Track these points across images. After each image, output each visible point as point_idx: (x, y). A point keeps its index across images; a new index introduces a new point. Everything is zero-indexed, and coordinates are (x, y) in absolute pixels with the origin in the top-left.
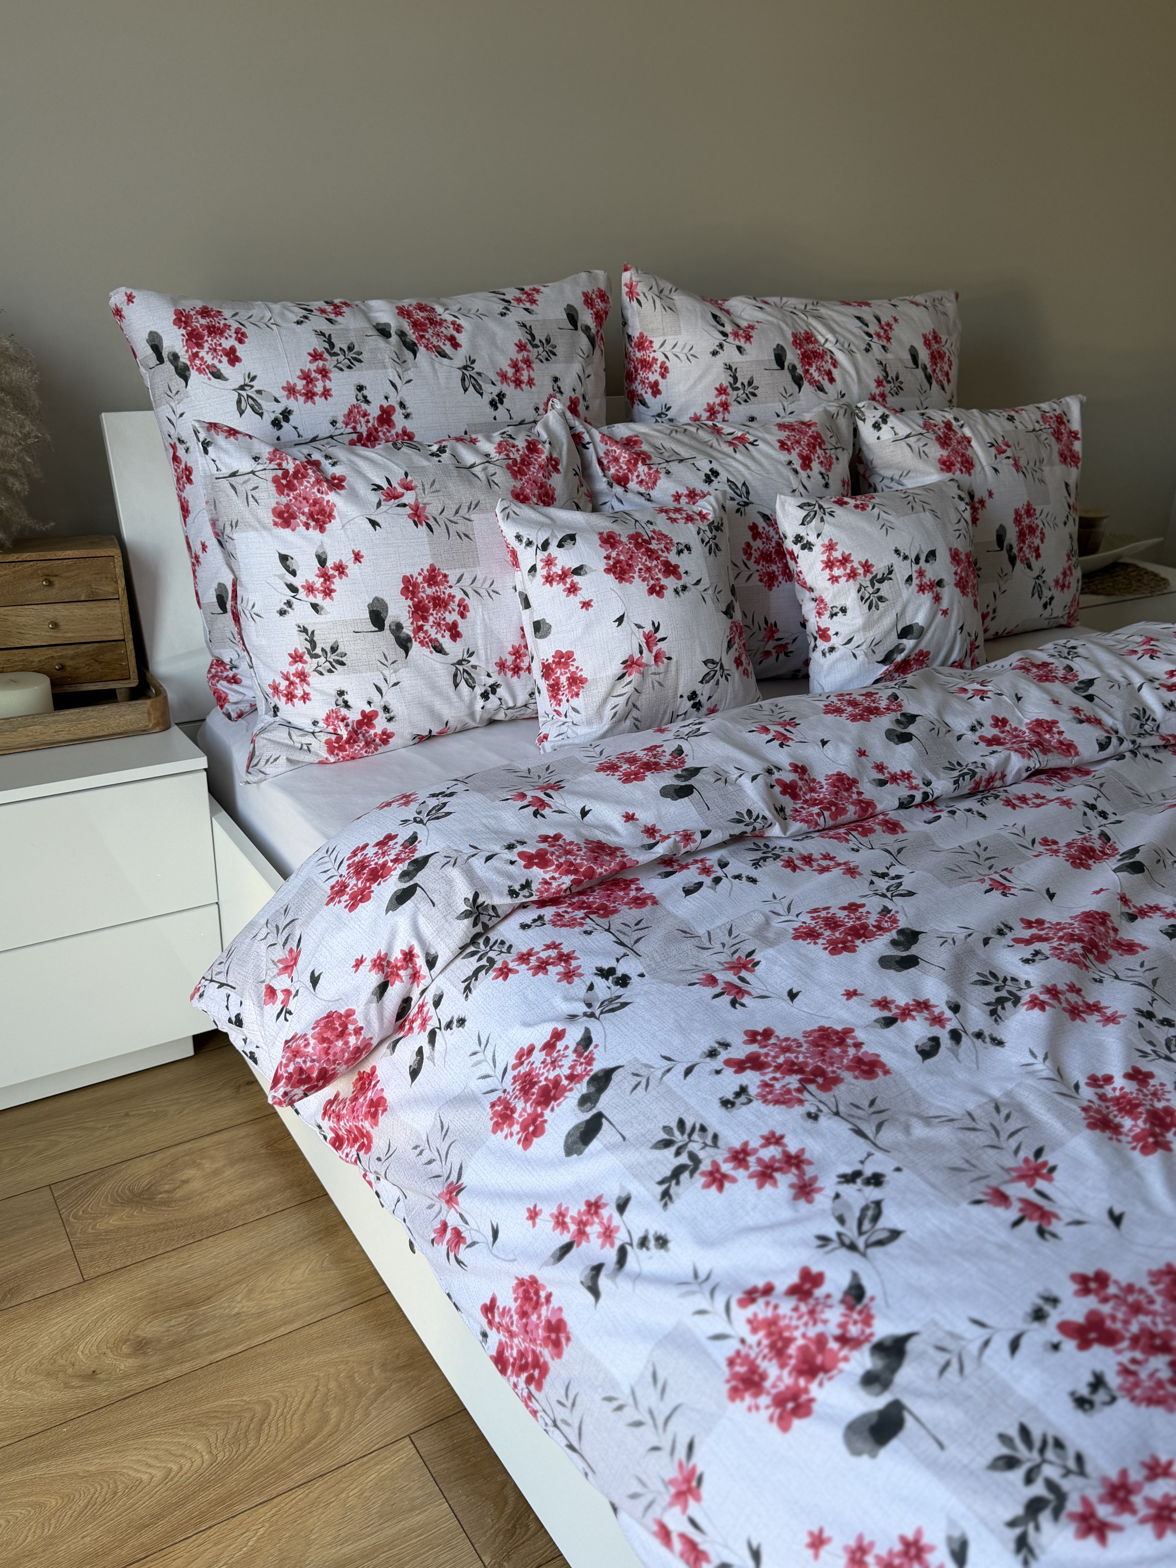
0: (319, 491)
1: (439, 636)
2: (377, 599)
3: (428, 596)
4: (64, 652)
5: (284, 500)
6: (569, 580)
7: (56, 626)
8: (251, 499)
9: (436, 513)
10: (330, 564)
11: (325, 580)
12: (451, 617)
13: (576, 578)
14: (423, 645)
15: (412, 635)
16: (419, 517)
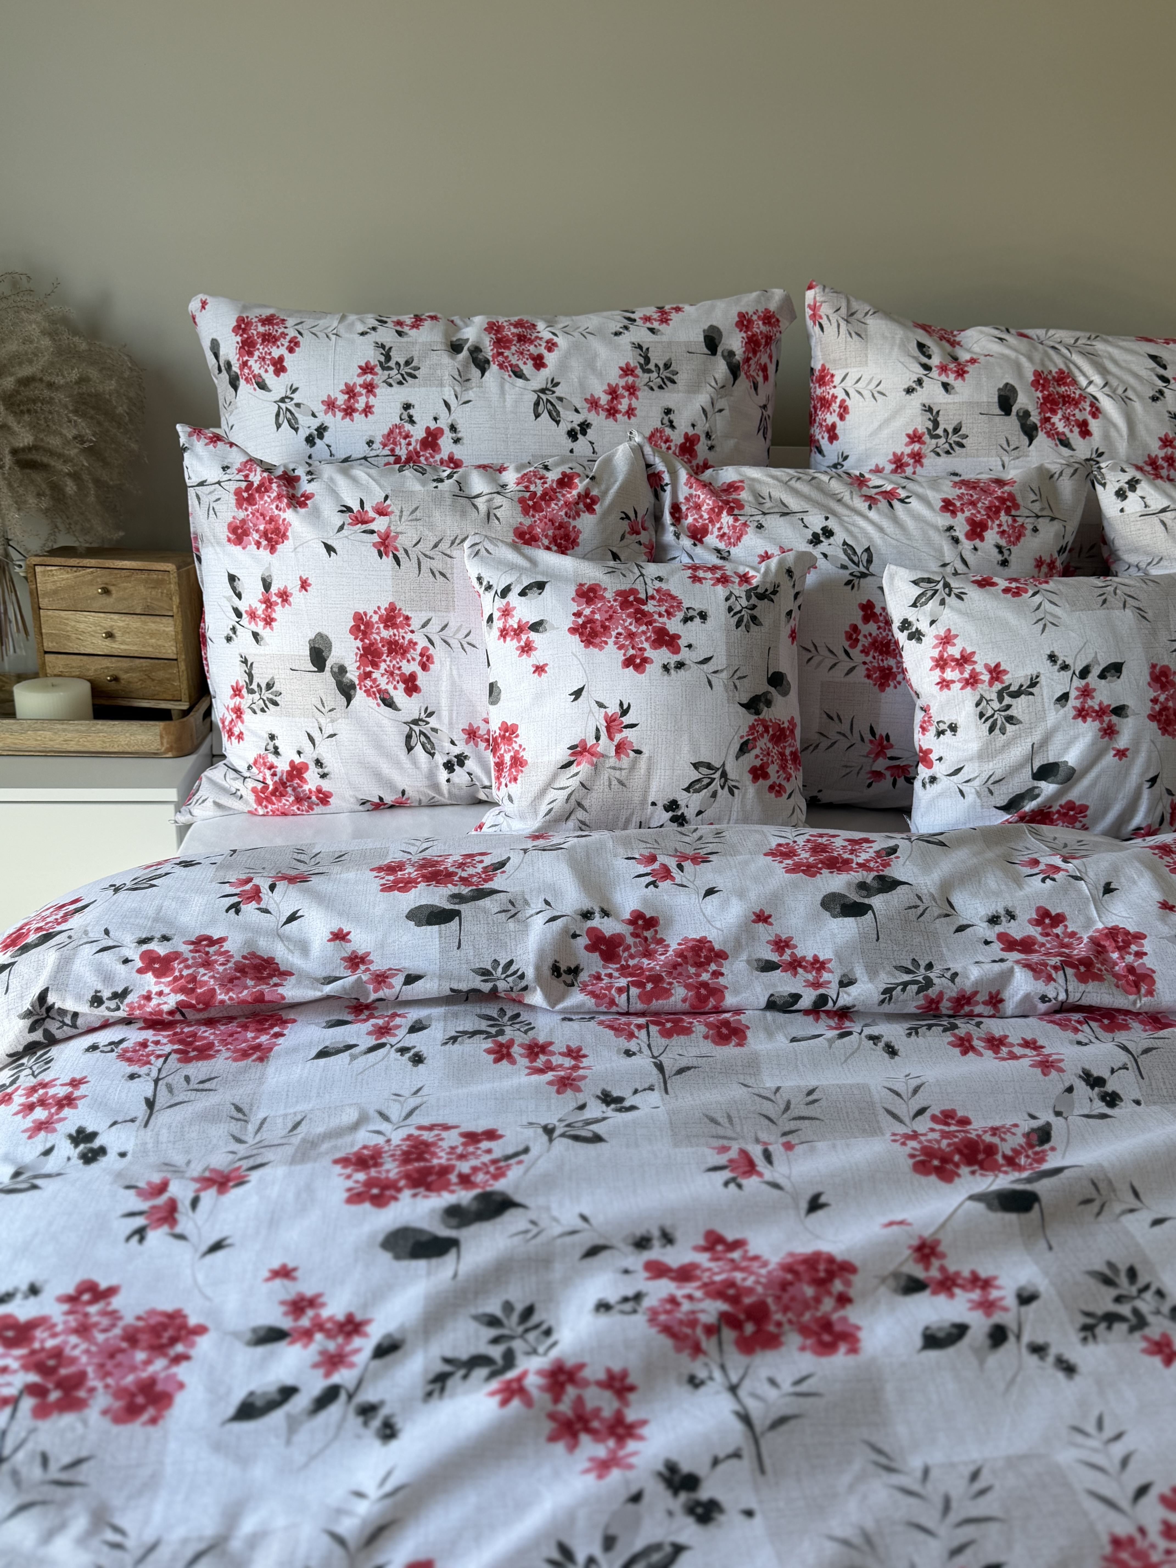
0: (277, 507)
1: (390, 688)
2: (320, 635)
3: (382, 639)
4: (119, 664)
5: (241, 514)
6: (524, 637)
7: (110, 635)
8: (211, 511)
9: (408, 545)
10: (274, 589)
11: (267, 607)
12: (409, 667)
13: (533, 635)
14: (369, 695)
15: (357, 682)
16: (386, 547)
